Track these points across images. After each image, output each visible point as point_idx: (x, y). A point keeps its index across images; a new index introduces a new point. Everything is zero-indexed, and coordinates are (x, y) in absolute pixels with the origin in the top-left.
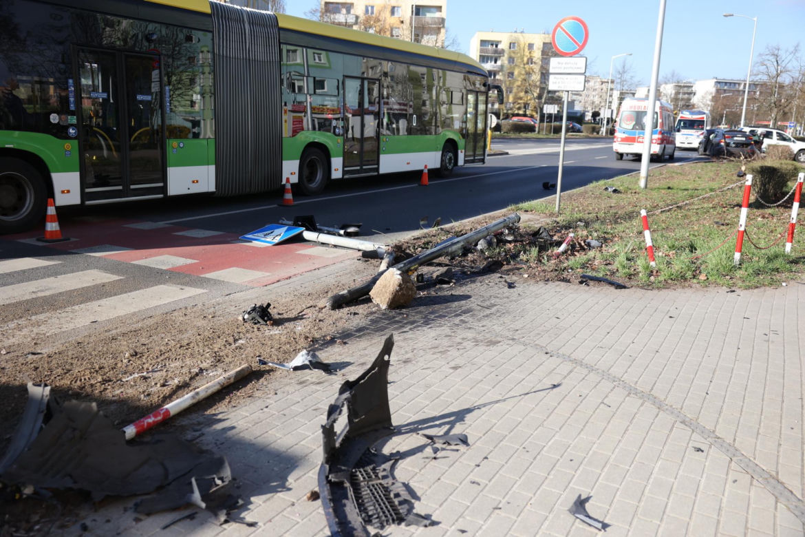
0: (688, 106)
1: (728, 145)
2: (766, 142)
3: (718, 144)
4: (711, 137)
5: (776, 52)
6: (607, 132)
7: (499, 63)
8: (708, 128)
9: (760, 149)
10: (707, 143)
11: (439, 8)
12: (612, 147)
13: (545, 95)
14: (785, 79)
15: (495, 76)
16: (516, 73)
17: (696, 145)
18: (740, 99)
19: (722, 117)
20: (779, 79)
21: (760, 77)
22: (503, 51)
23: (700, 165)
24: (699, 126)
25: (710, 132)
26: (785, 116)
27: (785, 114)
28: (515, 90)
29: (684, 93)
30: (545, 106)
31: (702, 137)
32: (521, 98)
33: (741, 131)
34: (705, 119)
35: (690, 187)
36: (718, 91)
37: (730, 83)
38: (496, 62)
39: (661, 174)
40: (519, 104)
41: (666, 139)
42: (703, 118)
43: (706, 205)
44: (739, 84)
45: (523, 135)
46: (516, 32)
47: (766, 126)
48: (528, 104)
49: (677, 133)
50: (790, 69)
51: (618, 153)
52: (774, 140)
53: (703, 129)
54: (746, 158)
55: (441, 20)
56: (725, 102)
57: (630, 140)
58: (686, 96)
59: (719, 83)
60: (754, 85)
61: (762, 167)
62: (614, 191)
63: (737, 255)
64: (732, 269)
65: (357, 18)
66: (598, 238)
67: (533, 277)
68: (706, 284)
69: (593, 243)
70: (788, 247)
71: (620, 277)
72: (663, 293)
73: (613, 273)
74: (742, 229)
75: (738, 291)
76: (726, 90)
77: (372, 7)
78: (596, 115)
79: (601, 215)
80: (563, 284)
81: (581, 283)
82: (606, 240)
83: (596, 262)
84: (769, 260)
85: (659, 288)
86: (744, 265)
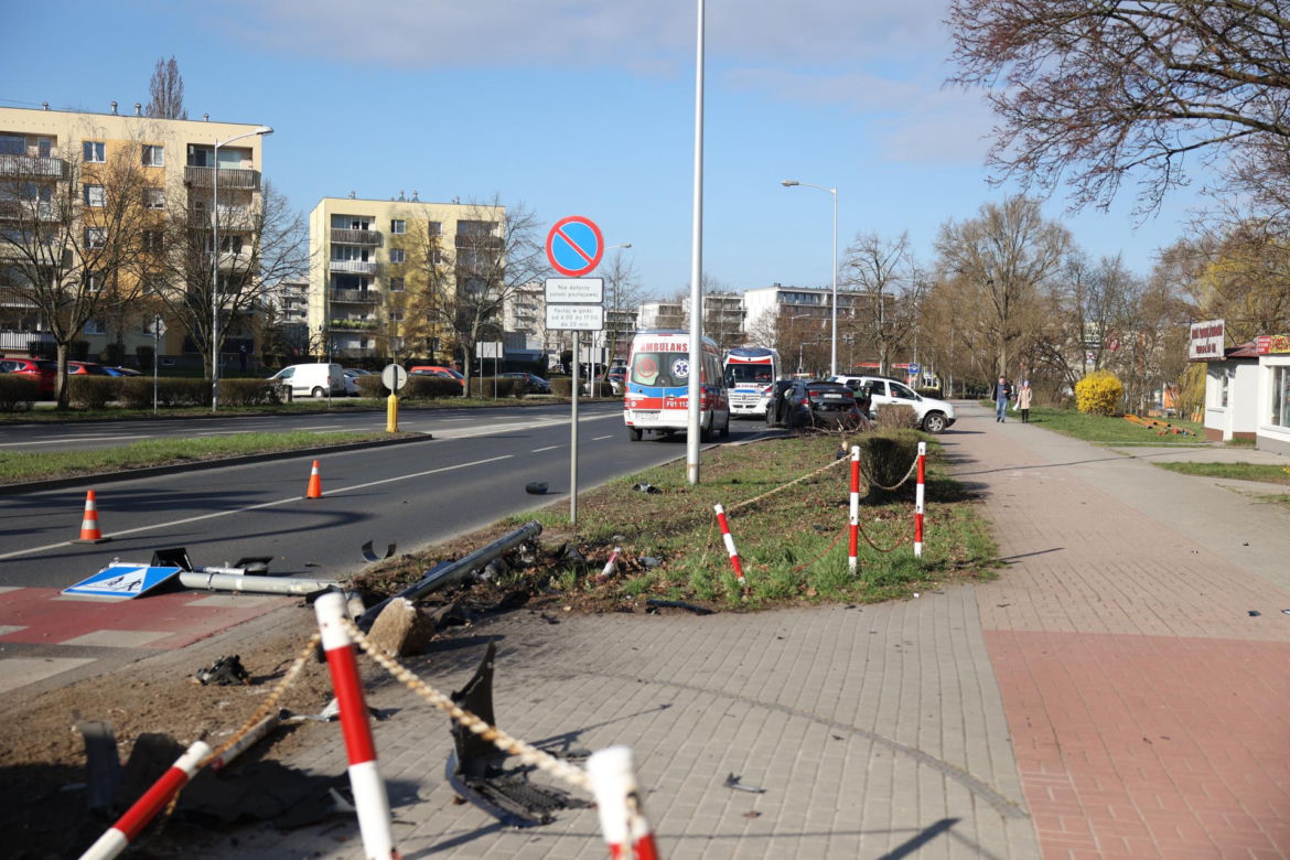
0: (736, 339)
1: (815, 407)
2: (876, 399)
3: (800, 406)
4: (786, 394)
5: (873, 247)
6: (596, 392)
7: (372, 259)
8: (779, 379)
9: (867, 412)
10: (780, 405)
11: (247, 153)
12: (622, 417)
13: (476, 324)
14: (894, 290)
15: (365, 287)
16: (408, 278)
17: (761, 408)
18: (824, 325)
19: (797, 358)
20: (884, 291)
21: (851, 288)
22: (379, 236)
23: (775, 443)
24: (762, 375)
25: (783, 386)
26: (901, 353)
27: (900, 350)
28: (407, 315)
29: (728, 314)
30: (479, 344)
31: (769, 394)
32: (420, 330)
33: (833, 383)
34: (772, 363)
35: (766, 479)
36: (784, 308)
37: (804, 294)
38: (365, 258)
39: (715, 461)
40: (419, 339)
41: (712, 400)
42: (768, 361)
43: (796, 504)
44: (819, 296)
45: (442, 401)
46: (402, 199)
47: (873, 372)
48: (437, 340)
49: (730, 391)
50: (898, 274)
51: (633, 428)
52: (887, 398)
53: (769, 380)
54: (846, 428)
55: (250, 177)
56: (799, 330)
57: (652, 405)
58: (731, 319)
59: (785, 293)
60: (845, 297)
61: (872, 440)
62: (651, 490)
63: (852, 561)
64: (849, 579)
65: (65, 166)
66: (654, 555)
67: (577, 608)
68: (817, 601)
69: (650, 561)
70: (918, 547)
71: (700, 600)
72: (763, 616)
73: (690, 596)
74: (854, 523)
75: (859, 607)
76: (797, 306)
77: (100, 146)
78: (566, 358)
79: (642, 524)
80: (623, 615)
81: (649, 611)
82: (664, 556)
83: (662, 585)
84: (895, 566)
85: (755, 610)
86: (863, 575)
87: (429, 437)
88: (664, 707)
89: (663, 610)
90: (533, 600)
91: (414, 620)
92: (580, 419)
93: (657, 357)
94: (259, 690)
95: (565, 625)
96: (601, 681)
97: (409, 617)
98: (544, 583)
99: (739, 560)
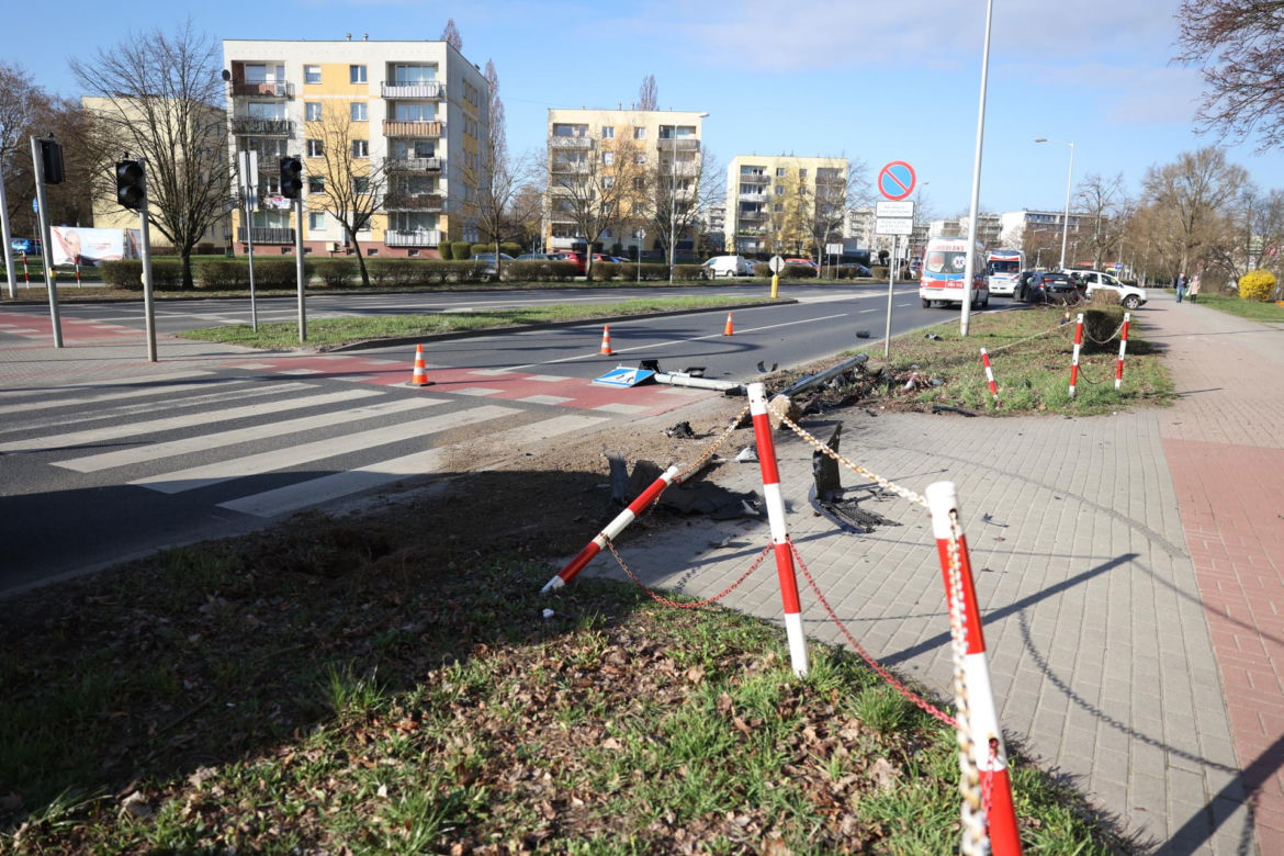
0: (994, 244)
1: (1048, 289)
2: (1091, 286)
3: (1037, 289)
4: (1028, 280)
5: (1097, 183)
6: (901, 277)
7: (764, 193)
8: (1024, 270)
9: (1084, 295)
10: (1024, 288)
11: (693, 129)
12: (918, 293)
13: (827, 233)
14: (1109, 213)
15: (759, 210)
16: (785, 204)
17: (1010, 290)
18: (1056, 235)
19: (1036, 257)
20: (1102, 213)
21: (1080, 210)
22: (769, 178)
23: (1019, 312)
24: (1012, 268)
25: (1027, 275)
26: (1110, 257)
27: (1110, 253)
28: (784, 227)
29: (989, 228)
30: (828, 245)
31: (1017, 281)
32: (791, 236)
33: (1061, 274)
34: (1019, 260)
35: (1013, 334)
36: (1029, 225)
37: (1044, 216)
38: (760, 192)
39: (979, 322)
40: (791, 242)
41: (979, 283)
42: (1017, 259)
43: (1033, 352)
44: (1054, 217)
45: (803, 280)
46: (783, 155)
47: (1089, 268)
48: (802, 243)
49: (990, 277)
50: (1113, 201)
51: (925, 300)
52: (1099, 285)
53: (1017, 272)
54: (1069, 304)
55: (694, 144)
56: (1039, 239)
57: (939, 285)
58: (992, 232)
59: (1030, 215)
60: (1073, 218)
61: (1088, 312)
62: (936, 338)
63: (1072, 389)
64: (1068, 401)
65: (593, 141)
66: (938, 378)
67: (889, 408)
68: (1046, 412)
69: (936, 382)
70: (1118, 383)
71: (968, 407)
72: (1009, 419)
73: (961, 405)
74: (1075, 364)
75: (1075, 418)
76: (1039, 224)
77: (612, 129)
78: (884, 255)
79: (931, 360)
80: (918, 414)
81: (934, 412)
82: (945, 379)
83: (943, 397)
84: (1101, 394)
85: (1004, 416)
86: (1079, 397)
87: (796, 302)
88: (944, 471)
89: (943, 413)
90: (861, 401)
91: (790, 408)
92: (895, 293)
93: (943, 255)
94: (700, 442)
95: (881, 417)
96: (904, 452)
97: (787, 406)
98: (868, 392)
99: (995, 385)
